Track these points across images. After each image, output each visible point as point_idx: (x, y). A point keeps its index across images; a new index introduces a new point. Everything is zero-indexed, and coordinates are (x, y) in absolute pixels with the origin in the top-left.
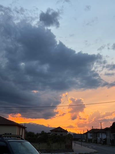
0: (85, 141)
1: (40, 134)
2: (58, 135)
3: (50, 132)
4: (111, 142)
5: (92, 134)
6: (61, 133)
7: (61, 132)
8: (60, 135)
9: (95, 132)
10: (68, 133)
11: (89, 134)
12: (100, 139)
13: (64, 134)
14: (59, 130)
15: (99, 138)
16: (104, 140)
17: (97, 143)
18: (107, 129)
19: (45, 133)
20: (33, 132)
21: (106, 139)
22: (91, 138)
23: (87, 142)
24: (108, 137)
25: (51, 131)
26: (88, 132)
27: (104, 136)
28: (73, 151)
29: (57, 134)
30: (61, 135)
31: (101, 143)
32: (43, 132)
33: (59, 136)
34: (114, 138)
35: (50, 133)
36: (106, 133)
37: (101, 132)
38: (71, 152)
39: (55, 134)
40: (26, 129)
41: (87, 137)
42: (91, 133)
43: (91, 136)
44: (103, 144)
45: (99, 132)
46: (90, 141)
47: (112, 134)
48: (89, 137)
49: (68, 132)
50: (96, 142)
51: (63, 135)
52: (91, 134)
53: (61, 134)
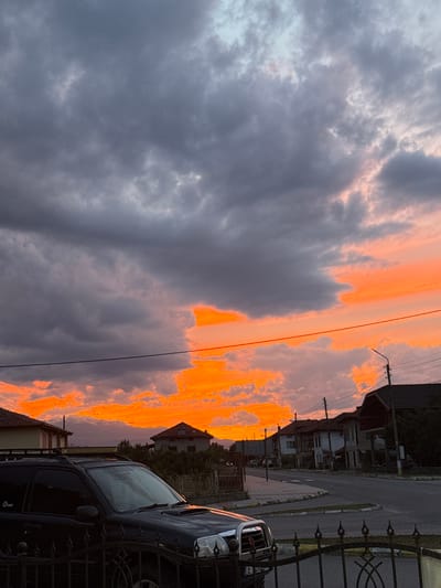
0: (271, 466)
2: (179, 451)
3: (152, 442)
4: (361, 459)
5: (292, 439)
6: (191, 444)
7: (191, 439)
8: (186, 450)
9: (303, 432)
10: (212, 442)
11: (283, 441)
12: (324, 452)
13: (201, 447)
14: (182, 433)
15: (318, 451)
16: (337, 453)
17: (312, 467)
18: (344, 418)
21: (342, 452)
22: (293, 451)
23: (277, 465)
24: (352, 444)
25: (153, 439)
26: (281, 433)
27: (337, 443)
28: (247, 498)
29: (175, 448)
30: (192, 449)
31: (327, 467)
33: (183, 453)
34: (369, 448)
35: (152, 446)
36: (341, 432)
37: (324, 431)
38: (242, 499)
39: (170, 448)
40: (69, 437)
41: (276, 451)
42: (289, 436)
43: (294, 445)
44: (335, 470)
45: (318, 431)
46: (288, 463)
47: (363, 434)
48: (286, 449)
49: (212, 437)
50: (309, 463)
51: (198, 450)
52: (290, 440)
53: (189, 448)
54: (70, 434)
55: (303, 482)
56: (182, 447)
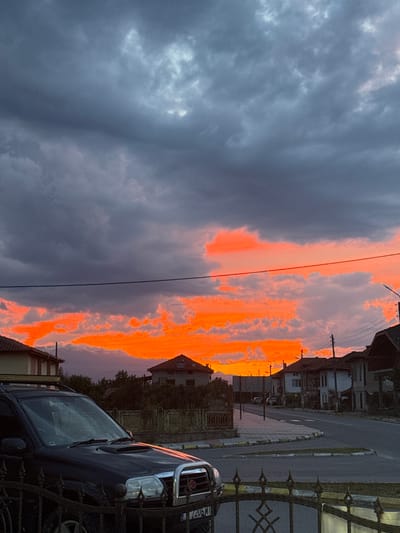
0: (274, 404)
1: (114, 384)
2: (177, 383)
3: (150, 374)
4: (367, 401)
5: (298, 377)
6: (190, 377)
7: (190, 372)
8: (184, 383)
9: (311, 370)
10: (213, 377)
11: (289, 379)
12: (331, 392)
13: (200, 381)
14: (181, 366)
15: (324, 391)
16: (343, 394)
17: (317, 407)
18: (353, 358)
19: (133, 377)
20: (85, 379)
21: (349, 393)
22: (298, 390)
23: (281, 404)
24: (360, 385)
25: (150, 370)
26: (287, 370)
27: (343, 383)
28: (237, 436)
29: (173, 382)
30: (190, 383)
31: (332, 408)
32: (122, 376)
33: (181, 387)
34: (378, 390)
35: (150, 378)
36: (349, 372)
37: (331, 369)
38: (230, 437)
39: (168, 381)
40: (60, 365)
41: (281, 389)
42: (295, 373)
43: (298, 383)
44: (340, 411)
45: (325, 369)
46: (292, 402)
47: (371, 375)
48: (291, 387)
49: (212, 372)
50: (314, 403)
51: (197, 384)
52: (296, 377)
53: (188, 382)
54: (62, 361)
55: (303, 423)
56: (180, 380)
